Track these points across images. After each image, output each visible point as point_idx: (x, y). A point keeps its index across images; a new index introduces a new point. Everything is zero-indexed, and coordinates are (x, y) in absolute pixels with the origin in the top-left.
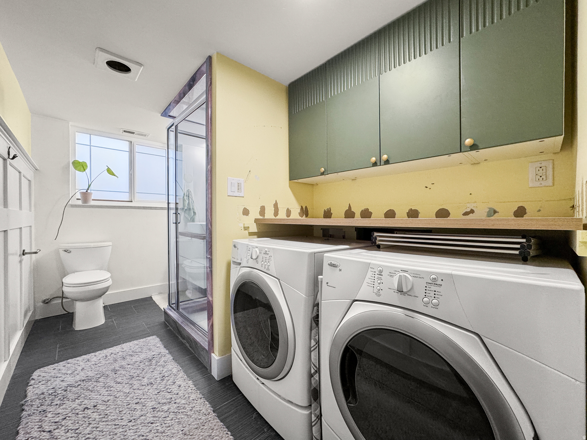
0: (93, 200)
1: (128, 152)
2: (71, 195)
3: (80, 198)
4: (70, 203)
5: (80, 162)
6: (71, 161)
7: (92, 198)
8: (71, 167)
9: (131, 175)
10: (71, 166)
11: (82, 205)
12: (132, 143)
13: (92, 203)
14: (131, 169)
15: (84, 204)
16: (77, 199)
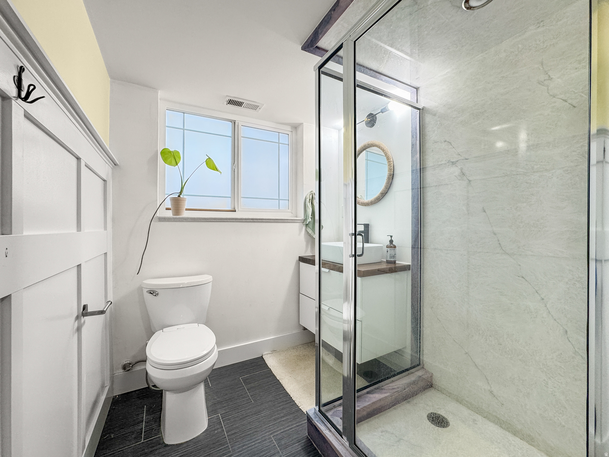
0: (186, 210)
1: (231, 137)
2: (159, 202)
3: (170, 207)
4: (158, 214)
5: (170, 152)
6: (159, 150)
7: (186, 207)
8: (159, 159)
9: (234, 171)
10: (159, 157)
11: (174, 218)
12: (236, 124)
13: (186, 214)
14: (234, 162)
15: (175, 217)
16: (167, 209)
